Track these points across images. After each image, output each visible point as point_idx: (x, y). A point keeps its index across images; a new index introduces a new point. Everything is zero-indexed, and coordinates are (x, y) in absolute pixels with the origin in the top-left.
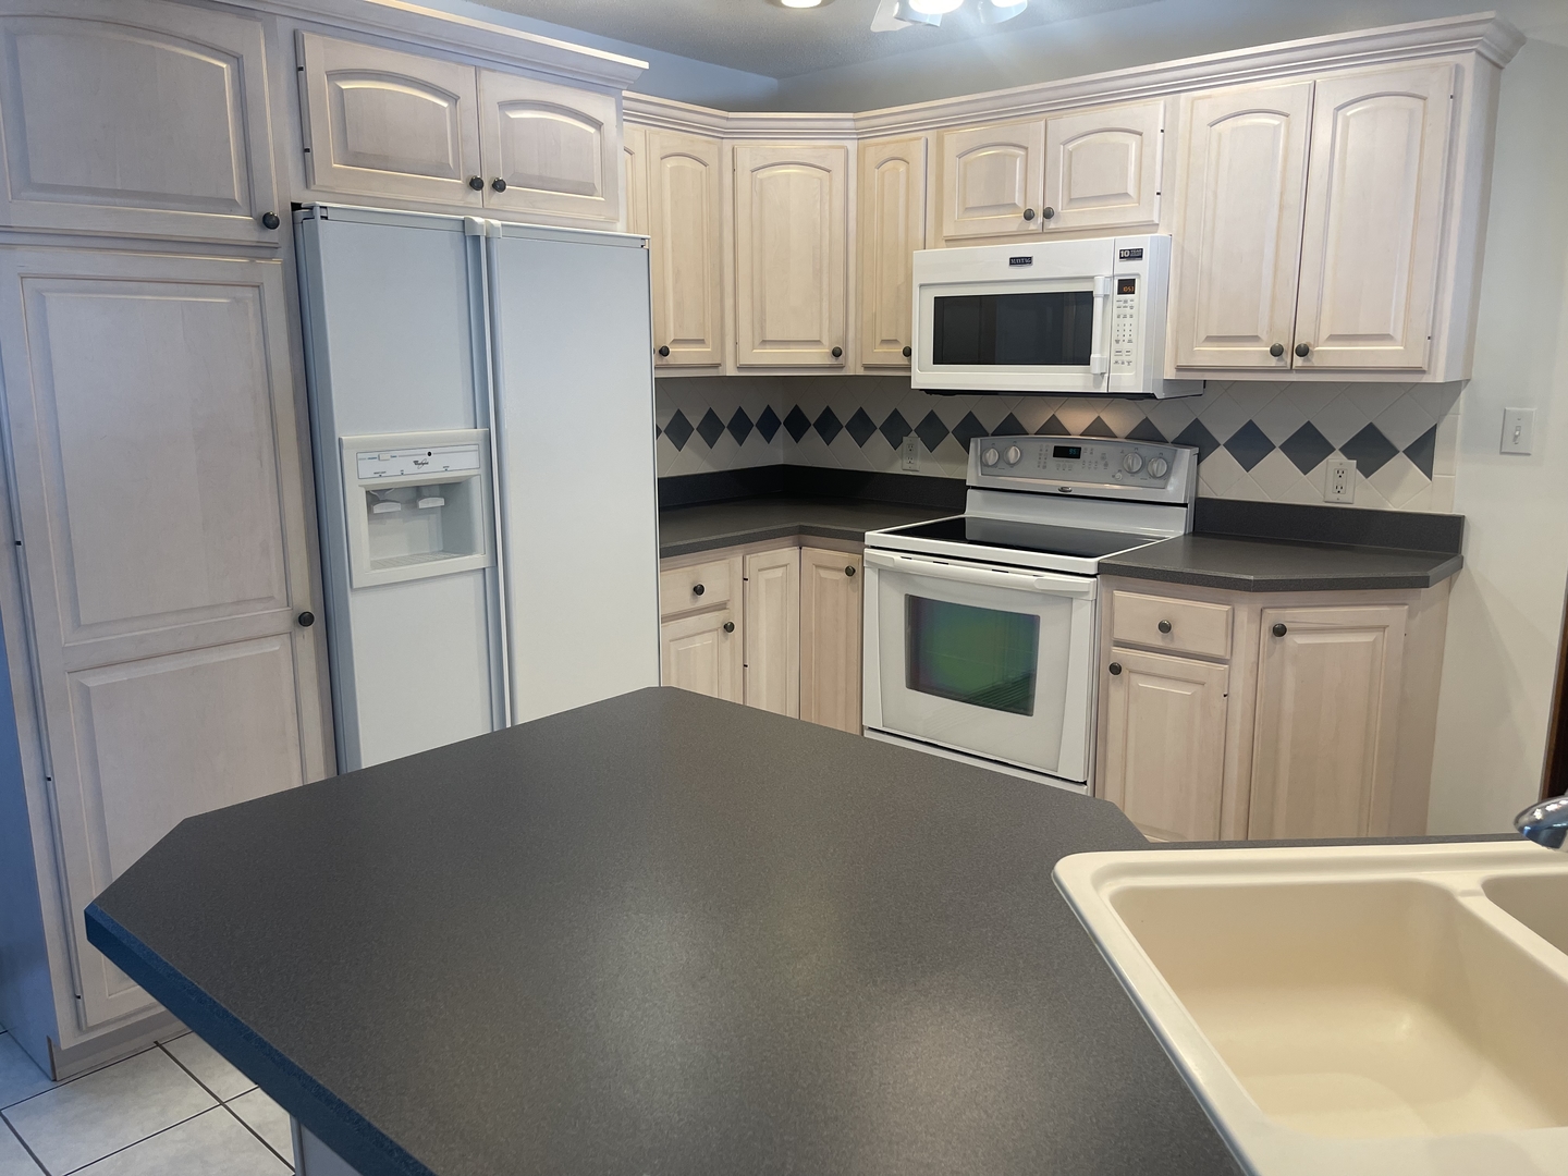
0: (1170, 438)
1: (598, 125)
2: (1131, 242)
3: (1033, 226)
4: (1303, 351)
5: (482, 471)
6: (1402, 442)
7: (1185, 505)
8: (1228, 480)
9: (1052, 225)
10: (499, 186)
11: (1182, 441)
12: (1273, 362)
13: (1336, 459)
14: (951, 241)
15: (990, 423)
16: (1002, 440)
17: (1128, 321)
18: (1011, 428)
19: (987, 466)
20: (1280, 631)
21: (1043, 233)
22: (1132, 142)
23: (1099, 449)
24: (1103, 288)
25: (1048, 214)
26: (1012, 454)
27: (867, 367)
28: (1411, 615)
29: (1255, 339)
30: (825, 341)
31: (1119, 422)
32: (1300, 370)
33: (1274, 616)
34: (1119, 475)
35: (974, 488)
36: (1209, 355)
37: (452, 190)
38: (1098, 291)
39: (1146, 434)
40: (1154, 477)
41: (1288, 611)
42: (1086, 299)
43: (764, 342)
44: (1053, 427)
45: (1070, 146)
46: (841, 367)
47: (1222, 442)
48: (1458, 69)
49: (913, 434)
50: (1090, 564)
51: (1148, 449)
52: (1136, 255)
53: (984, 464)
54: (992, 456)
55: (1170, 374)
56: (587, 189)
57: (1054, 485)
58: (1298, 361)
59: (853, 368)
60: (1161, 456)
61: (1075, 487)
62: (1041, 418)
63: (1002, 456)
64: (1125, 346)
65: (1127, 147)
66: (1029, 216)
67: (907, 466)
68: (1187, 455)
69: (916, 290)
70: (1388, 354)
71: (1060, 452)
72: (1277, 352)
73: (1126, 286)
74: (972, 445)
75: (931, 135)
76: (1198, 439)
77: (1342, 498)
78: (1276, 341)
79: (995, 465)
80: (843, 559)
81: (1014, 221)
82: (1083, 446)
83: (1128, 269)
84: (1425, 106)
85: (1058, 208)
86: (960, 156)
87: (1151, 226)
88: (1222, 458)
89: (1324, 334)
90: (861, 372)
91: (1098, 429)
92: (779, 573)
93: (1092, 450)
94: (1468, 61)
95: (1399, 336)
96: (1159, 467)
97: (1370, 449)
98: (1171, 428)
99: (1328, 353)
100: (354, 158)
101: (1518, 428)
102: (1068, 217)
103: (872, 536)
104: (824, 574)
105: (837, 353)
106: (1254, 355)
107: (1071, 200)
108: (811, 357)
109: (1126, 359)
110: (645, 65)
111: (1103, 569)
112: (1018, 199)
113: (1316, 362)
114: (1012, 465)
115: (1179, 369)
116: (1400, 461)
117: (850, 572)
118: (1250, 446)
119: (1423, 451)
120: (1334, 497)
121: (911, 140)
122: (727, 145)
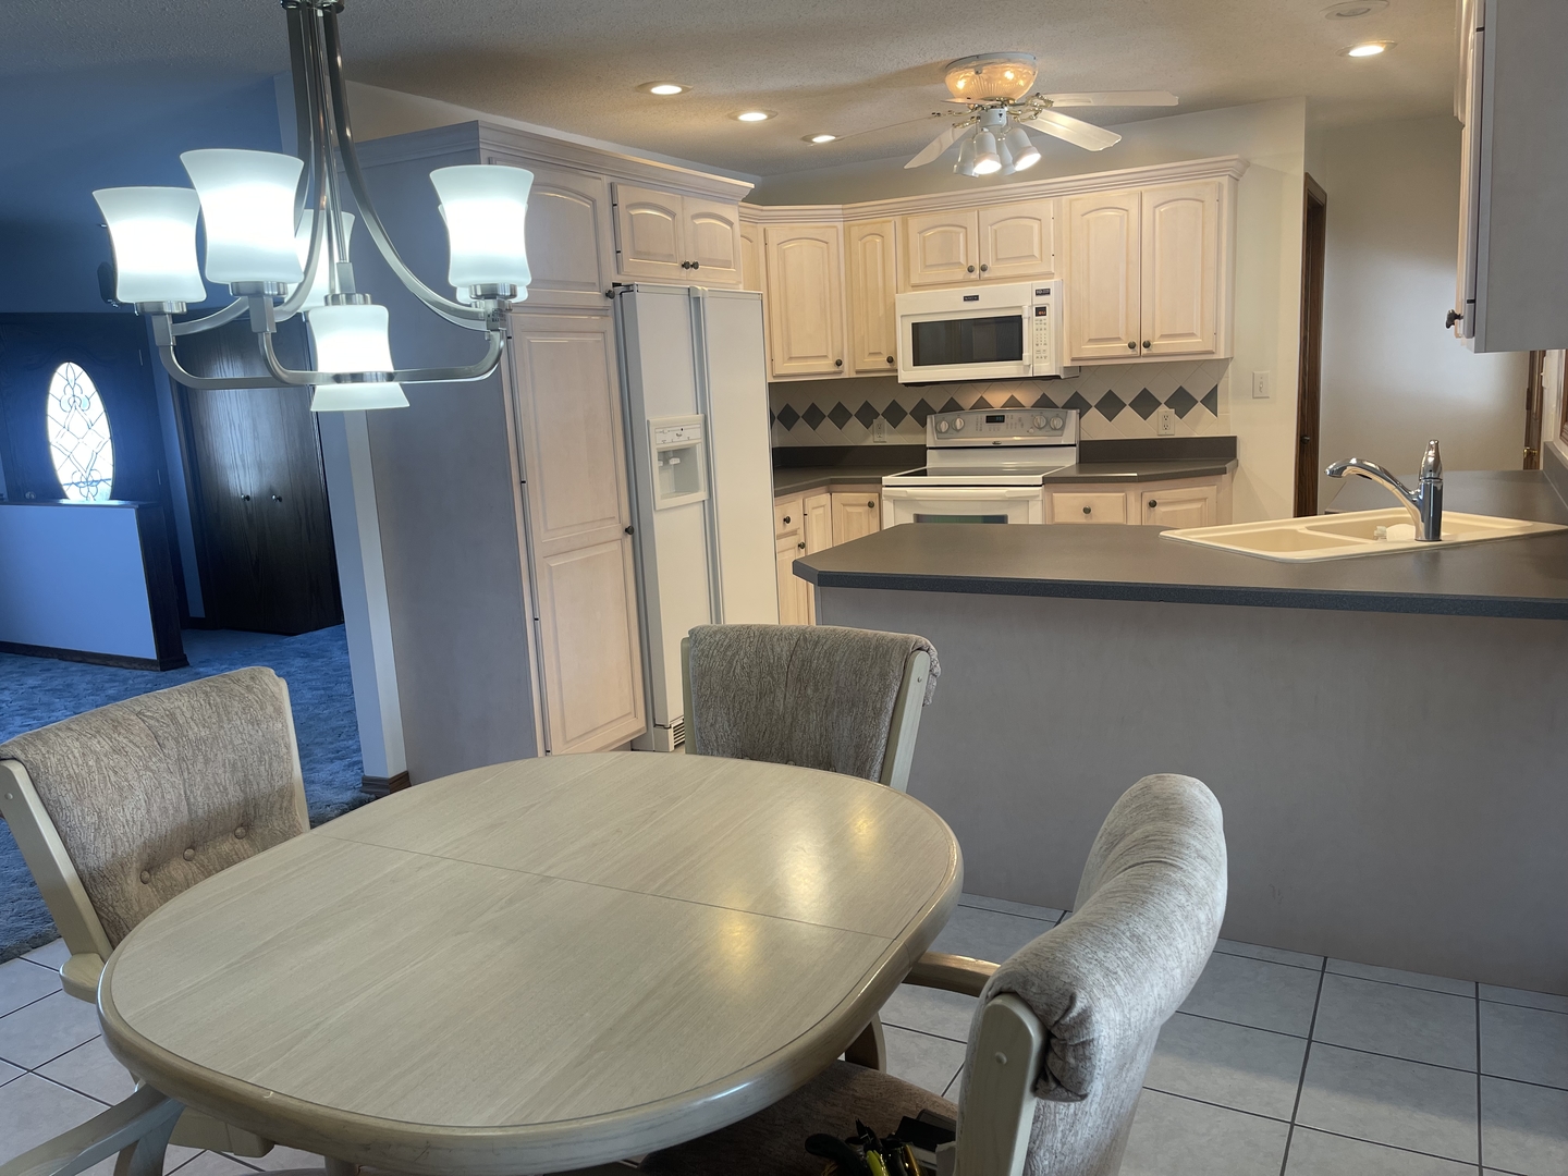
0: (1060, 405)
1: (730, 224)
2: (1042, 284)
3: (974, 276)
4: (1147, 345)
5: (702, 440)
6: (1199, 396)
7: (1075, 445)
8: (1099, 428)
9: (986, 275)
10: (695, 266)
11: (1069, 405)
12: (1130, 352)
13: (1163, 409)
14: (916, 287)
15: (937, 405)
16: (950, 416)
17: (1043, 332)
18: (953, 407)
19: (941, 432)
20: (1153, 504)
21: (980, 280)
22: (1036, 225)
23: (1016, 415)
24: (1027, 313)
25: (984, 269)
26: (959, 423)
27: (857, 372)
28: (1218, 491)
29: (1118, 339)
30: (830, 356)
31: (1026, 397)
32: (1146, 356)
33: (1149, 497)
34: (1031, 430)
35: (931, 448)
36: (1090, 350)
37: (673, 270)
38: (1025, 316)
39: (1044, 403)
40: (1055, 429)
41: (1156, 493)
42: (1017, 321)
43: (791, 358)
44: (982, 404)
45: (995, 227)
46: (840, 372)
47: (1093, 405)
48: (1220, 186)
49: (881, 416)
50: (1038, 479)
51: (1049, 412)
52: (1046, 292)
53: (939, 432)
54: (944, 426)
55: (1068, 363)
56: (727, 264)
57: (989, 441)
58: (1144, 351)
59: (848, 372)
60: (1057, 416)
61: (1004, 441)
62: (974, 399)
63: (952, 426)
64: (1042, 347)
65: (1032, 227)
66: (971, 270)
67: (877, 439)
68: (1074, 413)
69: (898, 319)
70: (1193, 344)
71: (990, 419)
72: (1132, 346)
73: (1041, 311)
74: (928, 420)
75: (898, 219)
76: (1078, 404)
77: (1168, 432)
78: (1131, 340)
79: (946, 432)
80: (865, 497)
81: (961, 274)
82: (1005, 414)
83: (1041, 301)
84: (1203, 206)
85: (990, 265)
86: (920, 233)
87: (1050, 275)
88: (1094, 414)
89: (1158, 335)
90: (855, 376)
91: (1013, 403)
92: (821, 511)
93: (1012, 416)
94: (1225, 180)
95: (1199, 335)
96: (1057, 423)
97: (1182, 402)
98: (1060, 398)
99: (1160, 345)
100: (638, 254)
101: (1261, 383)
102: (995, 270)
103: (887, 479)
104: (849, 509)
105: (839, 363)
106: (1119, 348)
107: (997, 259)
108: (821, 368)
109: (1043, 355)
110: (752, 186)
111: (1046, 481)
112: (962, 260)
113: (1154, 350)
114: (958, 431)
115: (1073, 360)
116: (1199, 407)
117: (871, 505)
118: (1110, 406)
119: (1211, 400)
120: (1163, 432)
121: (884, 222)
122: (760, 227)
